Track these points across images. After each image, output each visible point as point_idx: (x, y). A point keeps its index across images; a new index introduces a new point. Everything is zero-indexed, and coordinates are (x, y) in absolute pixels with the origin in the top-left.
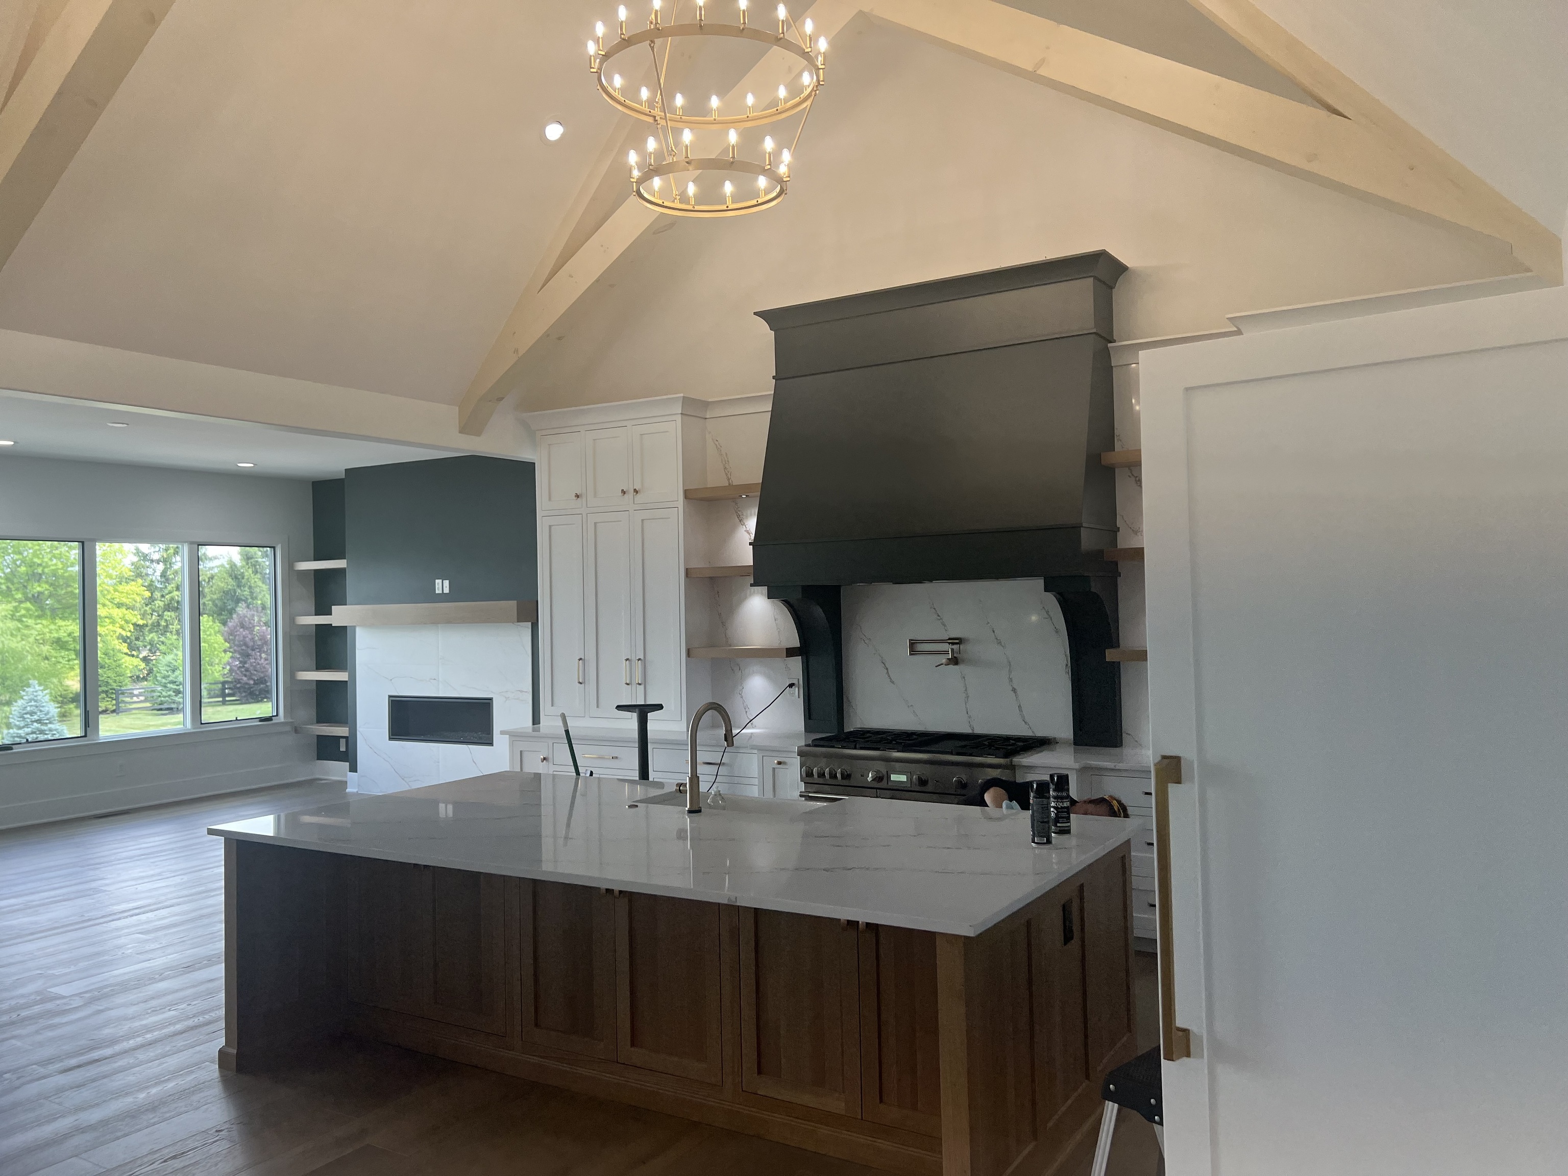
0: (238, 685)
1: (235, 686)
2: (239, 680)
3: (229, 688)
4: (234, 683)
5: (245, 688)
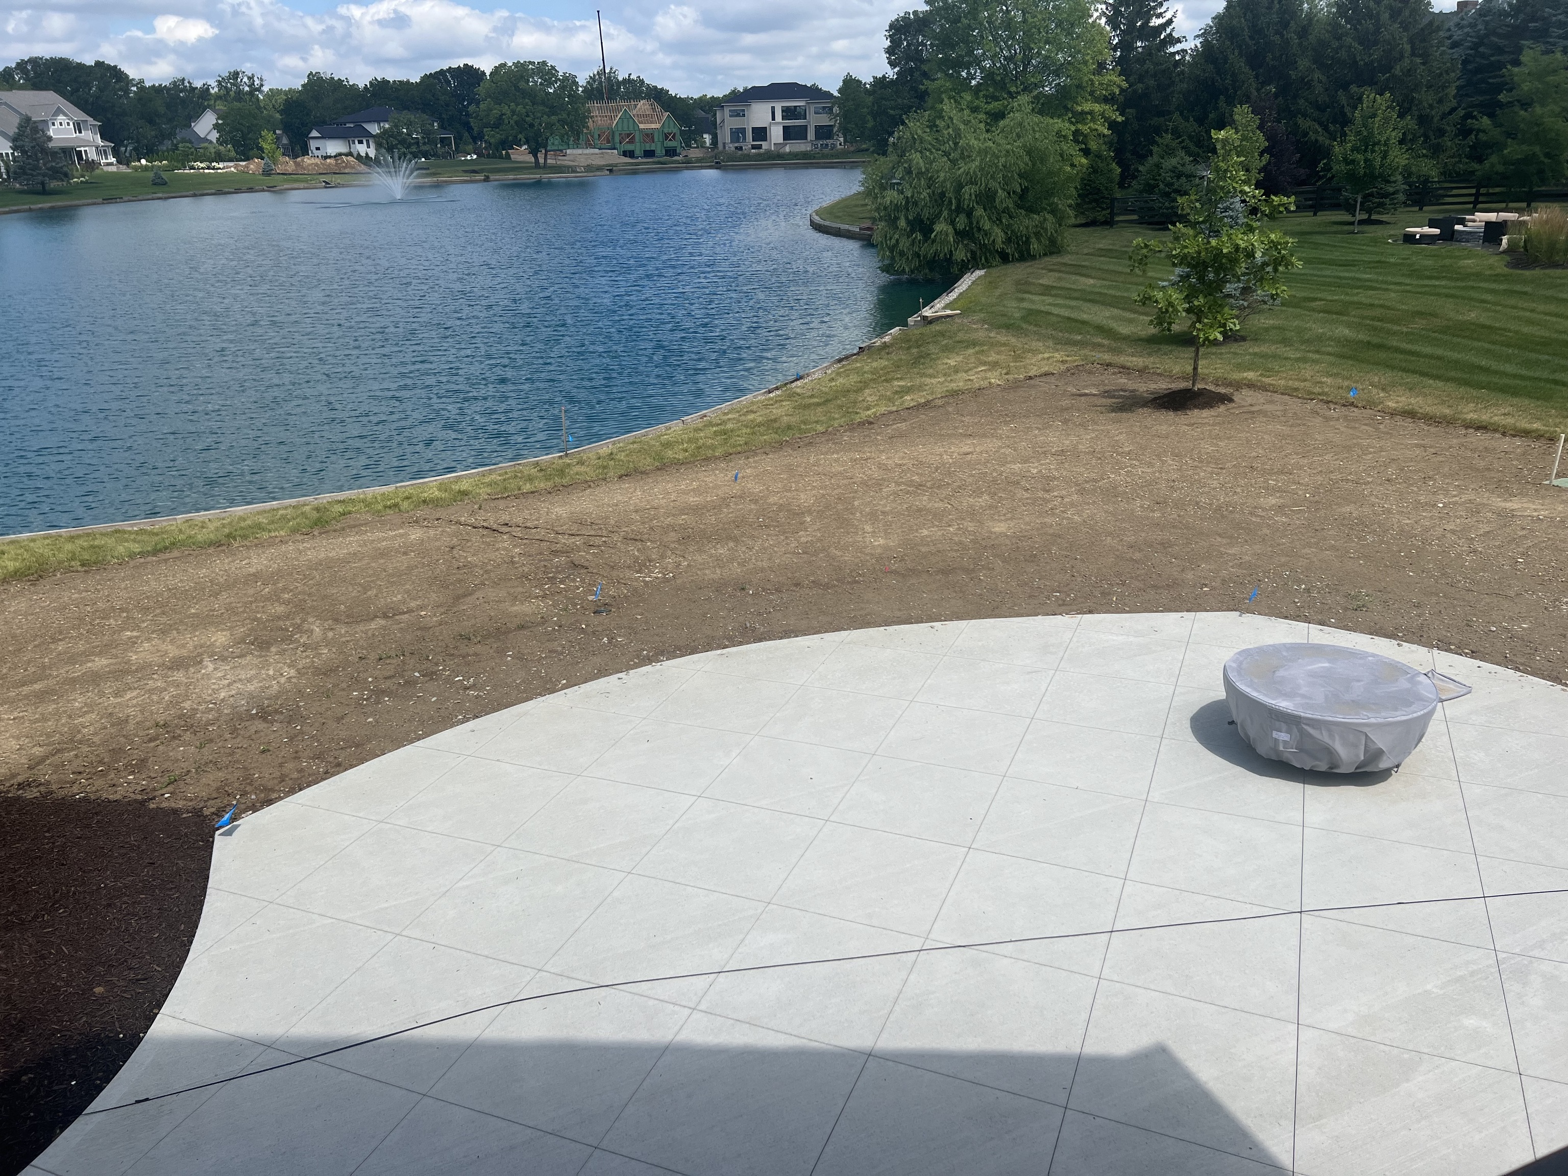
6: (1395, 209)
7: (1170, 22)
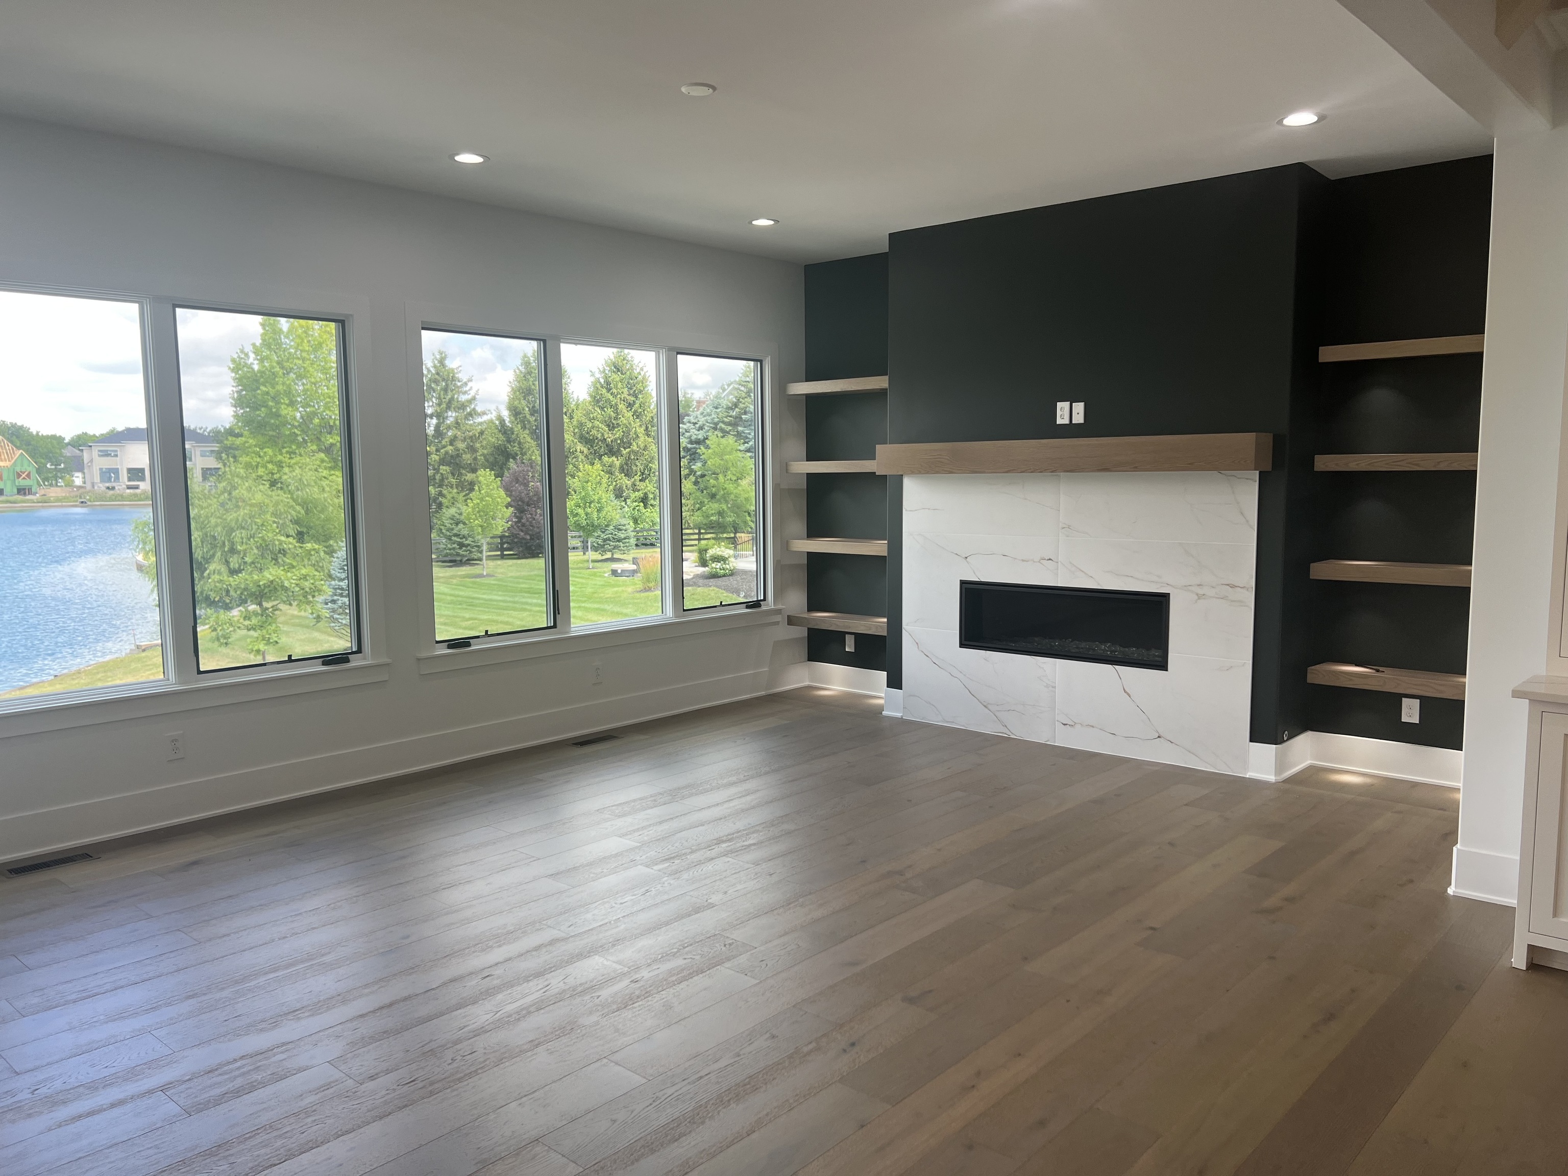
0: (516, 540)
1: (512, 540)
2: (516, 534)
3: (508, 543)
4: (512, 538)
5: (522, 543)
6: (629, 550)
7: (474, 399)
